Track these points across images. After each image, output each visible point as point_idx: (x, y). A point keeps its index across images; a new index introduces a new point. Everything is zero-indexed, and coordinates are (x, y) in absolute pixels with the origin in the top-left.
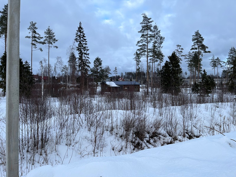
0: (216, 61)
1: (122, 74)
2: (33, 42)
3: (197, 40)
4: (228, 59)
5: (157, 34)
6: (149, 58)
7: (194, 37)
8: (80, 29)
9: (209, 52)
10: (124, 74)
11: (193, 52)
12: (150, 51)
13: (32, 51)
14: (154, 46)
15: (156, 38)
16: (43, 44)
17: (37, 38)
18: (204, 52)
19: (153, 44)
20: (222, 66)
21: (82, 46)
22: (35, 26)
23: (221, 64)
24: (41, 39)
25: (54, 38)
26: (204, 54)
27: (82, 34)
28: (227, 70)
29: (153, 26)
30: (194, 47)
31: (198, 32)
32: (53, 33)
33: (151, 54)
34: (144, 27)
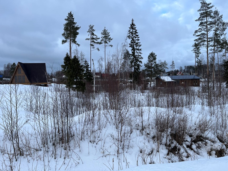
1: (181, 68)
2: (92, 43)
5: (218, 20)
6: (209, 48)
8: (132, 26)
10: (183, 68)
12: (211, 40)
13: (91, 51)
14: (216, 34)
15: (217, 25)
16: (100, 44)
17: (95, 39)
19: (214, 32)
21: (135, 42)
22: (93, 29)
24: (98, 40)
25: (109, 37)
29: (213, 11)
32: (109, 33)
33: (212, 43)
34: (203, 14)
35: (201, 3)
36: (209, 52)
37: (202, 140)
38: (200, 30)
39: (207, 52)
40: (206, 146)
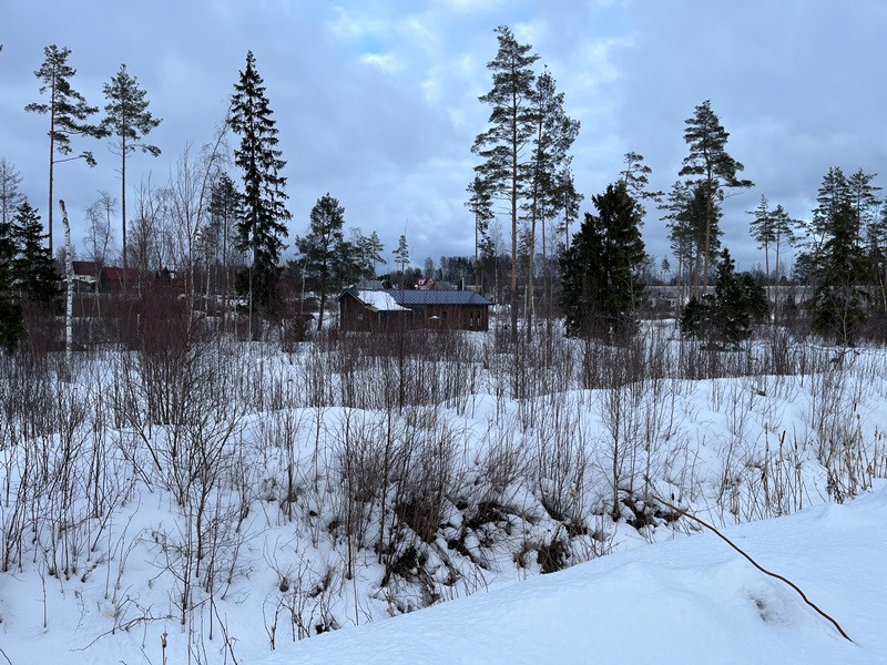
0: (773, 220)
1: (429, 263)
2: (58, 128)
3: (702, 139)
4: (817, 211)
5: (551, 108)
6: (521, 201)
7: (693, 126)
8: (249, 80)
9: (747, 183)
10: (437, 266)
11: (689, 183)
12: (524, 173)
13: (52, 163)
14: (541, 156)
15: (548, 126)
16: (99, 137)
17: (74, 112)
18: (727, 185)
19: (536, 146)
20: (793, 239)
21: (258, 149)
22: (66, 64)
23: (788, 232)
24: (90, 116)
25: (145, 112)
26: (727, 190)
27: (256, 100)
28: (812, 254)
29: (537, 75)
30: (690, 164)
31: (708, 109)
32: (142, 94)
33: (527, 185)
34: (503, 81)
35: (500, 38)
36: (520, 213)
37: (495, 518)
38: (493, 135)
39: (514, 215)
40: (509, 538)
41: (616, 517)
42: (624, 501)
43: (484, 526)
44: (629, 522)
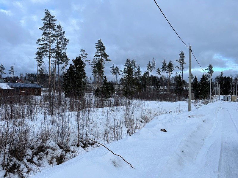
0: (115, 70)
1: (21, 75)
3: (99, 48)
5: (61, 35)
6: (52, 59)
7: (98, 45)
9: (110, 60)
10: (24, 76)
11: (97, 59)
12: (53, 51)
14: (58, 47)
15: (60, 39)
18: (105, 60)
19: (57, 45)
20: (120, 74)
23: (119, 72)
26: (105, 62)
28: (123, 78)
29: (57, 25)
30: (97, 54)
31: (101, 41)
33: (54, 55)
34: (46, 25)
35: (45, 12)
36: (51, 62)
37: (43, 151)
38: (43, 40)
39: (50, 63)
40: (47, 156)
41: (78, 146)
42: (81, 141)
43: (39, 154)
44: (82, 147)
